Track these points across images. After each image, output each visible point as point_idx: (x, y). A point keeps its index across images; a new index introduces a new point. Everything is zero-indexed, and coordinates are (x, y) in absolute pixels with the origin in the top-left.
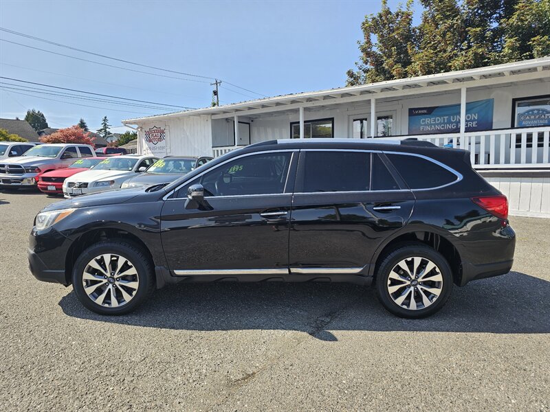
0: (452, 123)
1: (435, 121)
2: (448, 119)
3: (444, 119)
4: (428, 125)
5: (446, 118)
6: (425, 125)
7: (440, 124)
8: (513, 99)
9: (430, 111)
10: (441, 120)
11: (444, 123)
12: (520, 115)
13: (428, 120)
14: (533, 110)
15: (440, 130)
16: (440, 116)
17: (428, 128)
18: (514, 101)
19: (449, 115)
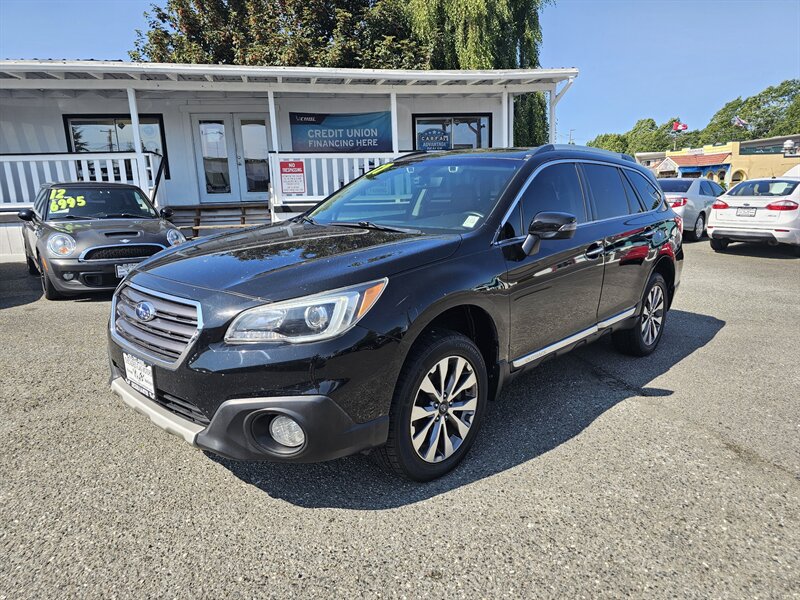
0: (349, 139)
1: (327, 134)
2: (344, 133)
3: (338, 133)
4: (318, 139)
5: (341, 131)
6: (314, 139)
7: (334, 139)
8: (413, 115)
9: (320, 119)
10: (335, 133)
11: (339, 138)
12: (421, 135)
13: (319, 132)
14: (432, 130)
15: (335, 148)
16: (334, 128)
17: (319, 144)
18: (414, 116)
19: (344, 128)
